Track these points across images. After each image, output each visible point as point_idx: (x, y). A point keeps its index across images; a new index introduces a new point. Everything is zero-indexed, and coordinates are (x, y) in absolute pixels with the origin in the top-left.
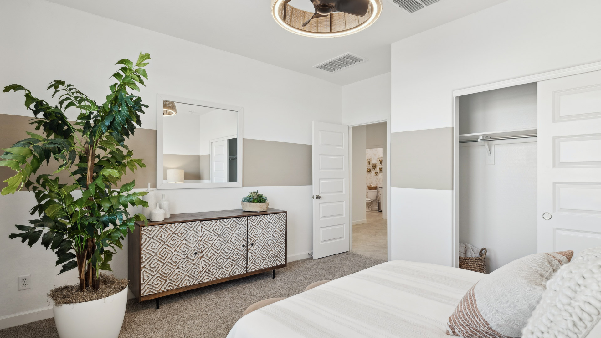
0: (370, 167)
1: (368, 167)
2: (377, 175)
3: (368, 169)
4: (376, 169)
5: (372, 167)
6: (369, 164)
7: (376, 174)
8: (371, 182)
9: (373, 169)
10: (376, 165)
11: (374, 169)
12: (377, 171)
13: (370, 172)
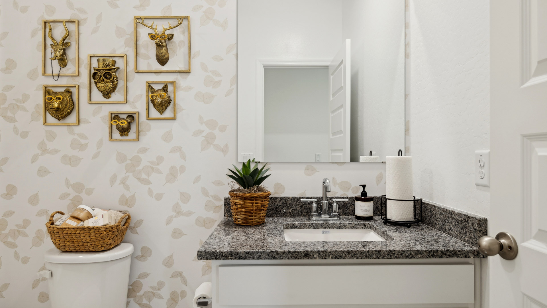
0: (64, 82)
1: (50, 82)
2: (132, 134)
3: (47, 91)
4: (116, 96)
5: (85, 78)
6: (63, 61)
7: (124, 131)
8: (79, 187)
9: (97, 95)
10: (120, 63)
11: (107, 94)
12: (127, 109)
13: (72, 119)
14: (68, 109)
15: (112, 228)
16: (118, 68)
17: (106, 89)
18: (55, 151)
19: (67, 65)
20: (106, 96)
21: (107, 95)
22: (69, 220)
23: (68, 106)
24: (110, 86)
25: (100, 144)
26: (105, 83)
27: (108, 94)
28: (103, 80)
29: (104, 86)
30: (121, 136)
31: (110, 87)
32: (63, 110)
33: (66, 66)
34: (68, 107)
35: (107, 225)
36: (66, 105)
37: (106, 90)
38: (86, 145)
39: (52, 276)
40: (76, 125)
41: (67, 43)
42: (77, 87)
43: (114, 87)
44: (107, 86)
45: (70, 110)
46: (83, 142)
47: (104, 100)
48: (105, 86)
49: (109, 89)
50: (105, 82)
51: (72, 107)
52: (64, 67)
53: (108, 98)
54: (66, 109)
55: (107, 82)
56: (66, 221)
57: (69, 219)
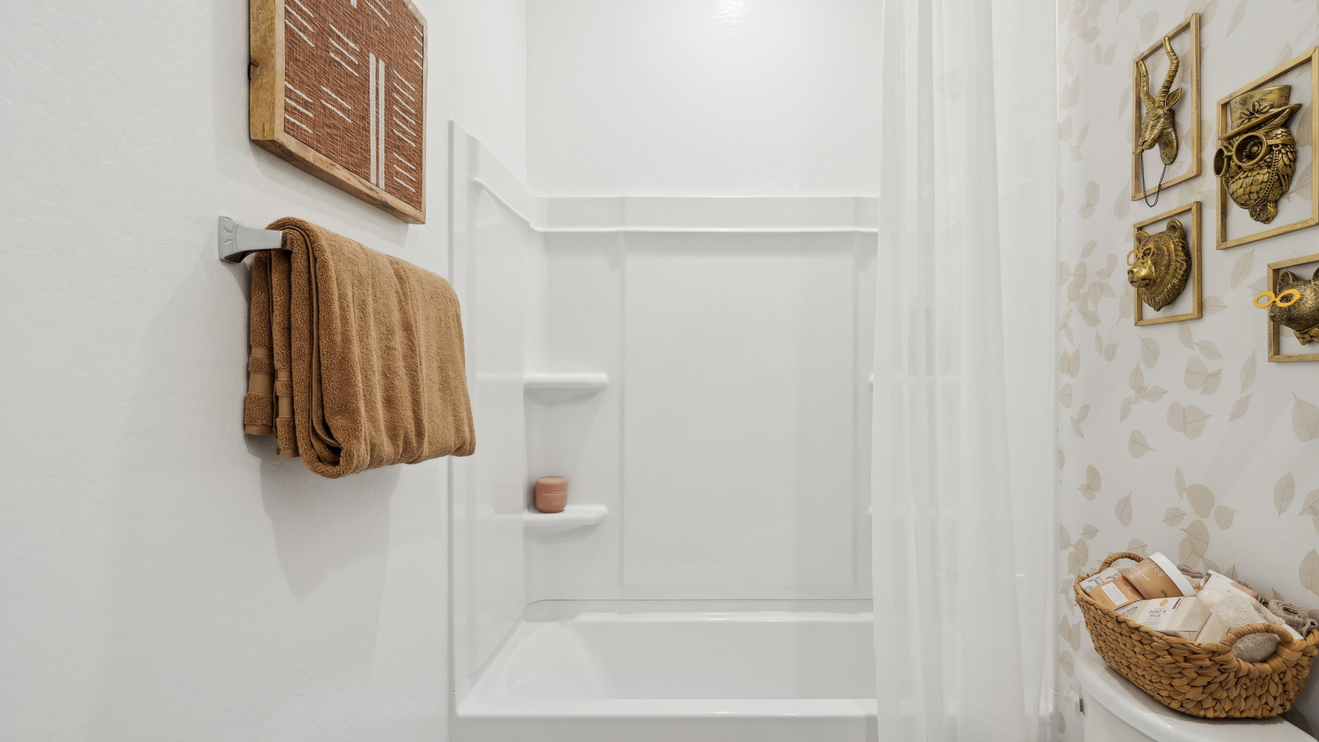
4: (1293, 209)
6: (1170, 146)
14: (1174, 276)
15: (1195, 653)
16: (1299, 106)
17: (1251, 192)
18: (1159, 393)
19: (1176, 155)
20: (1259, 214)
21: (1261, 210)
22: (1112, 585)
23: (1172, 268)
24: (1260, 181)
25: (1250, 371)
26: (1246, 174)
27: (1264, 206)
28: (1240, 167)
29: (1241, 187)
30: (1303, 344)
31: (1263, 182)
32: (1162, 281)
33: (1174, 159)
34: (1171, 271)
35: (1175, 635)
36: (1168, 266)
37: (1252, 196)
38: (1217, 375)
39: (1082, 710)
40: (1192, 319)
41: (1174, 94)
42: (1194, 209)
43: (1279, 179)
44: (1252, 184)
45: (1177, 278)
46: (1211, 366)
47: (1259, 228)
48: (1244, 185)
49: (1261, 189)
50: (1245, 172)
51: (1181, 269)
52: (1172, 163)
53: (1267, 220)
54: (1168, 277)
55: (1251, 170)
56: (1104, 584)
57: (1115, 581)
